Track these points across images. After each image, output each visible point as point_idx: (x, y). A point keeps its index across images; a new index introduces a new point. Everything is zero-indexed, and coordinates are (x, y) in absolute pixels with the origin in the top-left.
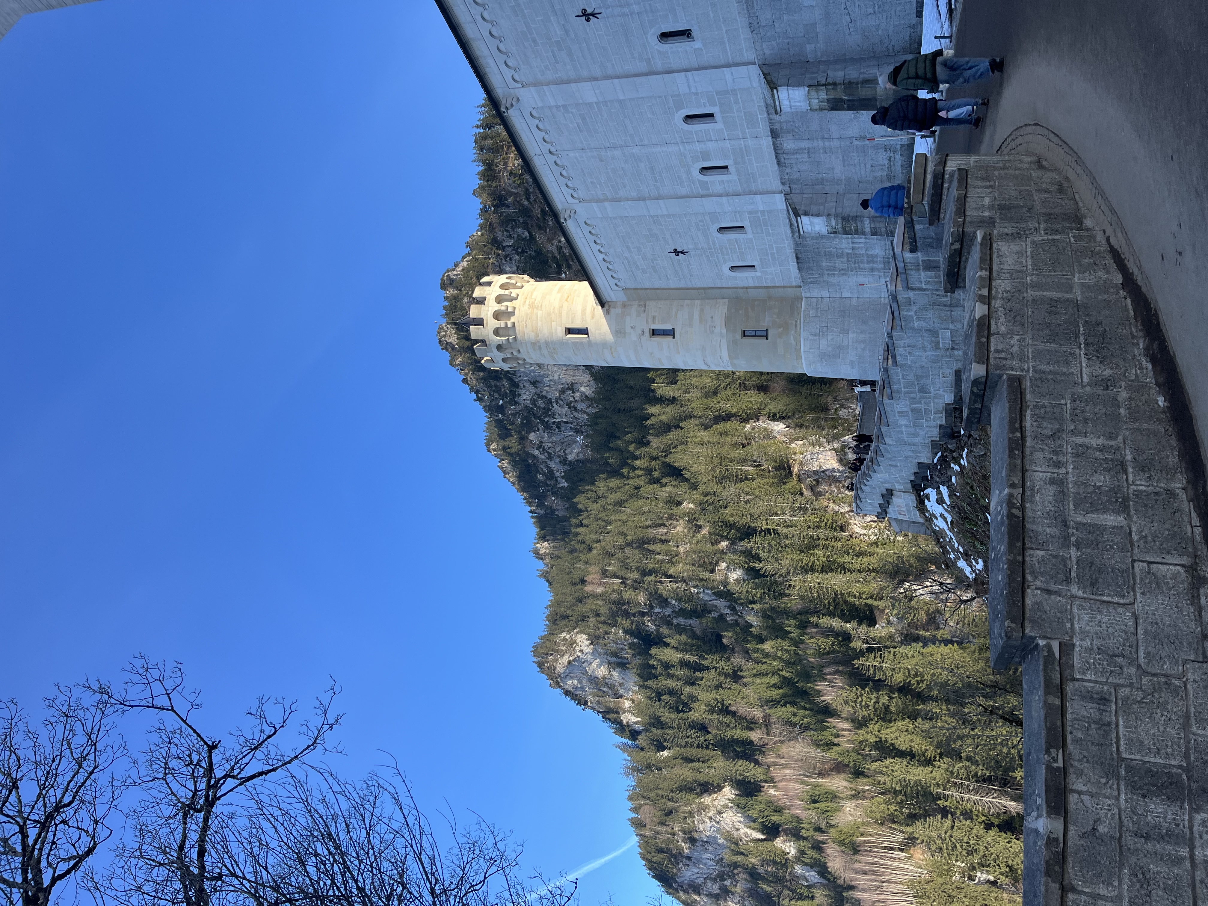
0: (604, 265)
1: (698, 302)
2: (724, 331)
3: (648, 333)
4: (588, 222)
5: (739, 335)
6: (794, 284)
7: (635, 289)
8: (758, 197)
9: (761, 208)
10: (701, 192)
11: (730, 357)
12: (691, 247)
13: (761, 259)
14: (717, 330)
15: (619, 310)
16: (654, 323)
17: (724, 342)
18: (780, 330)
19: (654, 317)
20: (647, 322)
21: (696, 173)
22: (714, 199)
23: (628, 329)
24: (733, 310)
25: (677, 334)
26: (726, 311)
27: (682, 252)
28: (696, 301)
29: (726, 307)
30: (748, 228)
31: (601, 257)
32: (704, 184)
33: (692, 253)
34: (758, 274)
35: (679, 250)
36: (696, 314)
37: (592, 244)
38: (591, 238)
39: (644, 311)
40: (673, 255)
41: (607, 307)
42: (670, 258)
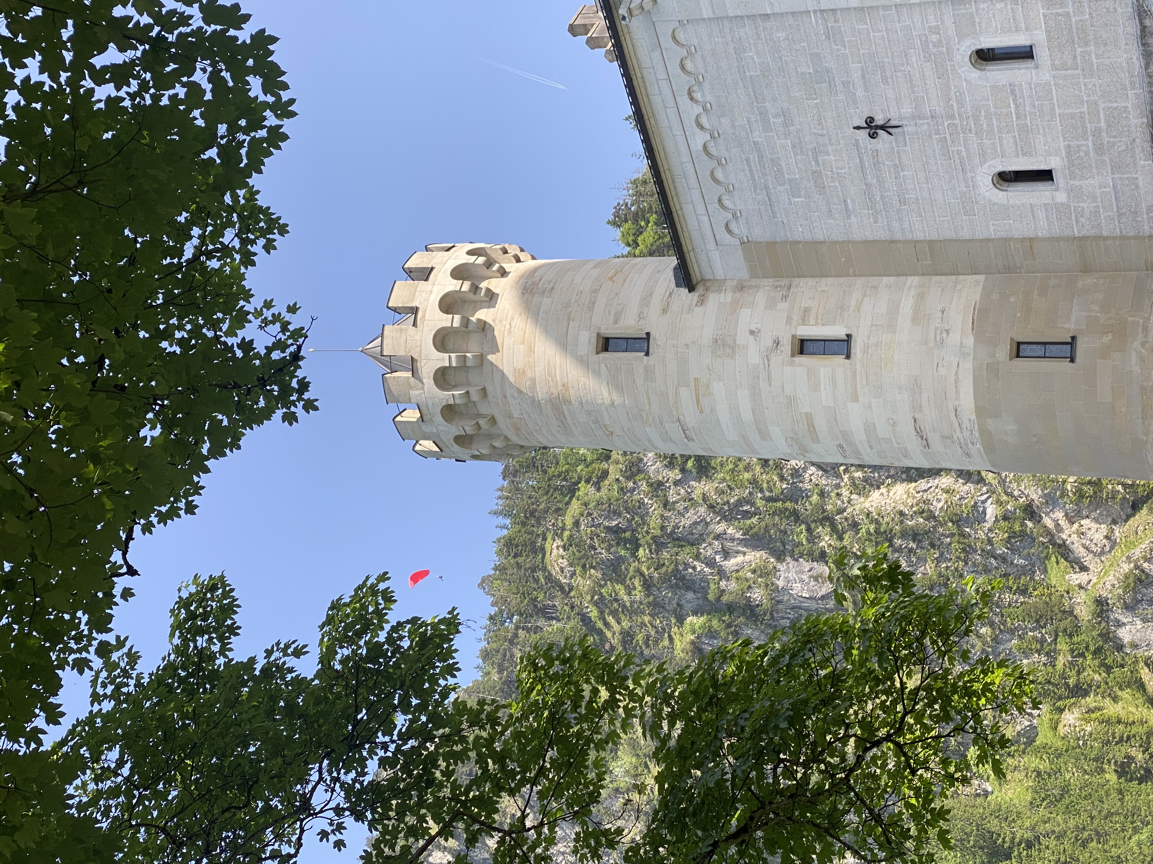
1: (914, 281)
2: (970, 341)
3: (787, 348)
4: (681, 36)
5: (1004, 351)
7: (771, 245)
11: (980, 411)
12: (907, 110)
13: (1069, 149)
14: (955, 338)
15: (727, 297)
16: (804, 322)
17: (968, 365)
18: (1107, 339)
19: (807, 311)
20: (789, 320)
23: (742, 337)
24: (995, 297)
25: (857, 348)
26: (977, 297)
27: (886, 128)
28: (910, 279)
29: (980, 289)
30: (1043, 52)
33: (909, 129)
35: (879, 120)
36: (907, 306)
37: (684, 100)
38: (682, 81)
39: (785, 298)
40: (863, 134)
41: (700, 290)
42: (857, 143)
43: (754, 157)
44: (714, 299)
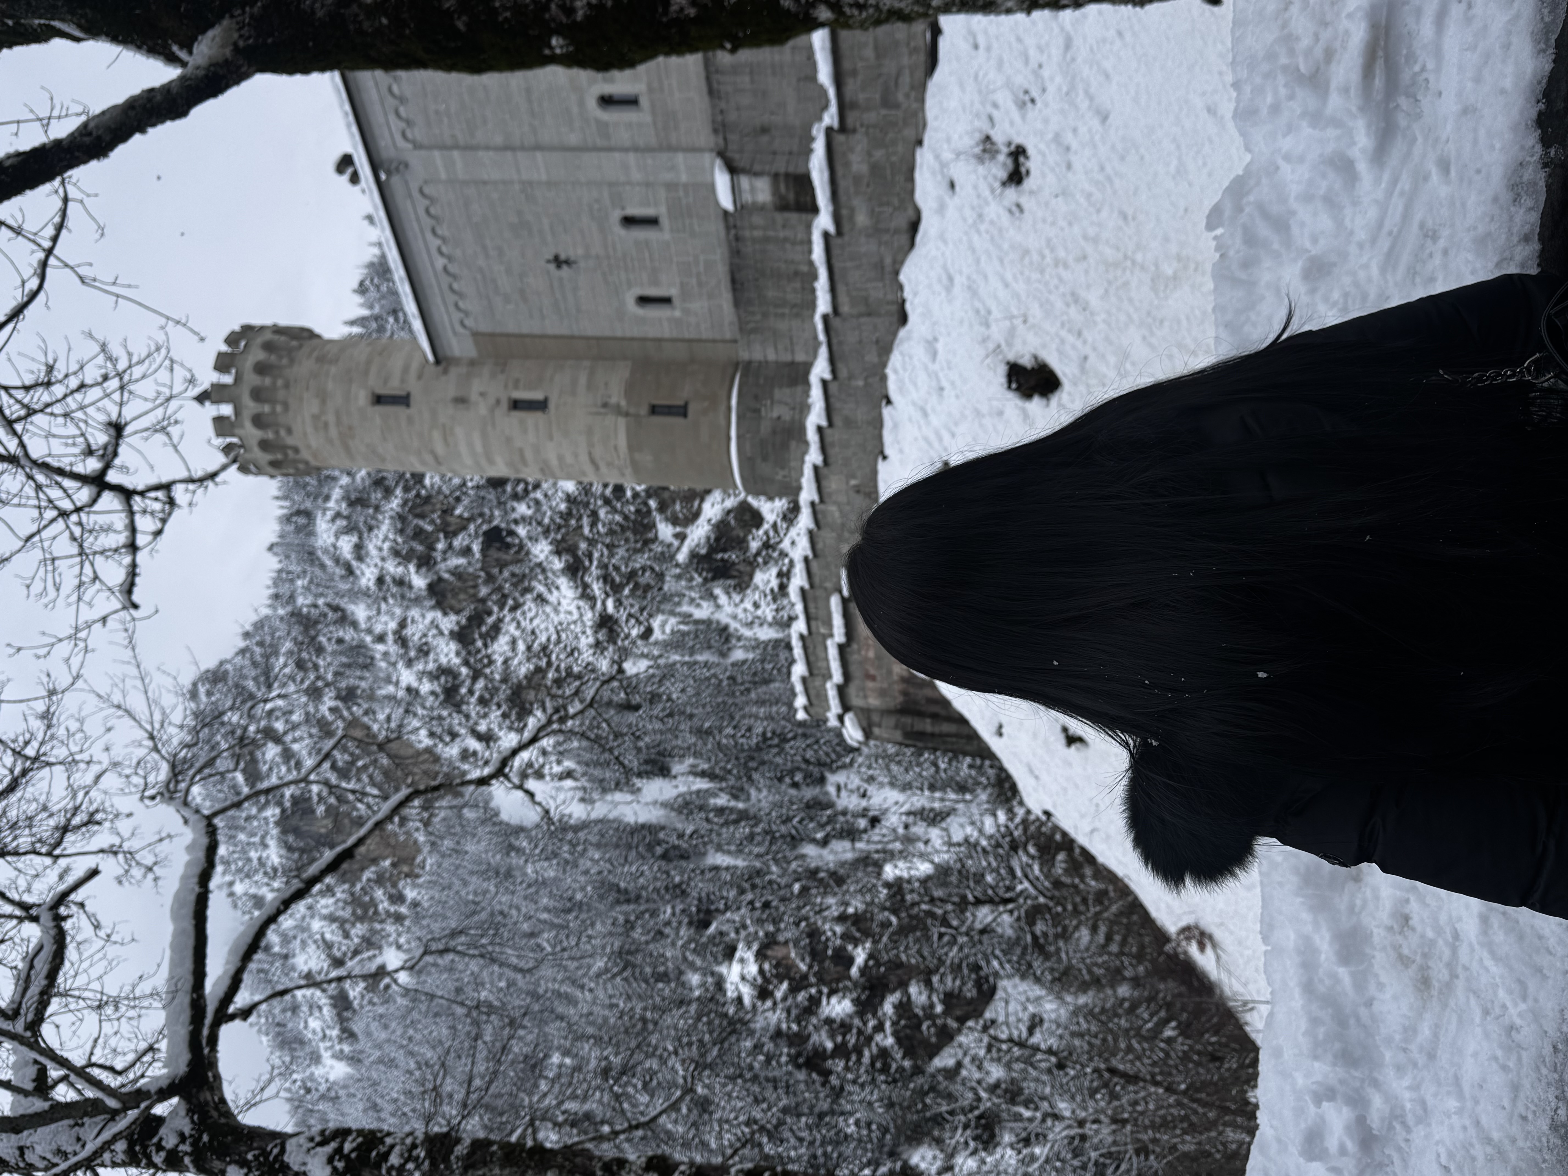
0: (445, 280)
1: (586, 363)
2: (623, 403)
3: (505, 405)
4: (427, 190)
5: (644, 410)
6: (728, 336)
7: (492, 335)
8: (680, 157)
9: (684, 178)
10: (599, 142)
11: (631, 448)
12: (580, 251)
13: (682, 284)
14: (614, 401)
15: (463, 370)
16: (516, 387)
17: (622, 421)
18: (706, 404)
19: (517, 382)
20: (506, 386)
21: (592, 103)
22: (617, 155)
23: (474, 397)
24: (638, 377)
25: (552, 405)
26: (628, 375)
27: (567, 262)
28: (584, 362)
29: (628, 372)
30: (665, 221)
31: (440, 262)
32: (603, 128)
33: (582, 264)
34: (677, 313)
35: (563, 257)
36: (583, 380)
37: (429, 236)
38: (427, 222)
39: (503, 371)
40: (552, 267)
41: (444, 364)
42: (548, 272)
43: (479, 277)
44: (454, 371)
